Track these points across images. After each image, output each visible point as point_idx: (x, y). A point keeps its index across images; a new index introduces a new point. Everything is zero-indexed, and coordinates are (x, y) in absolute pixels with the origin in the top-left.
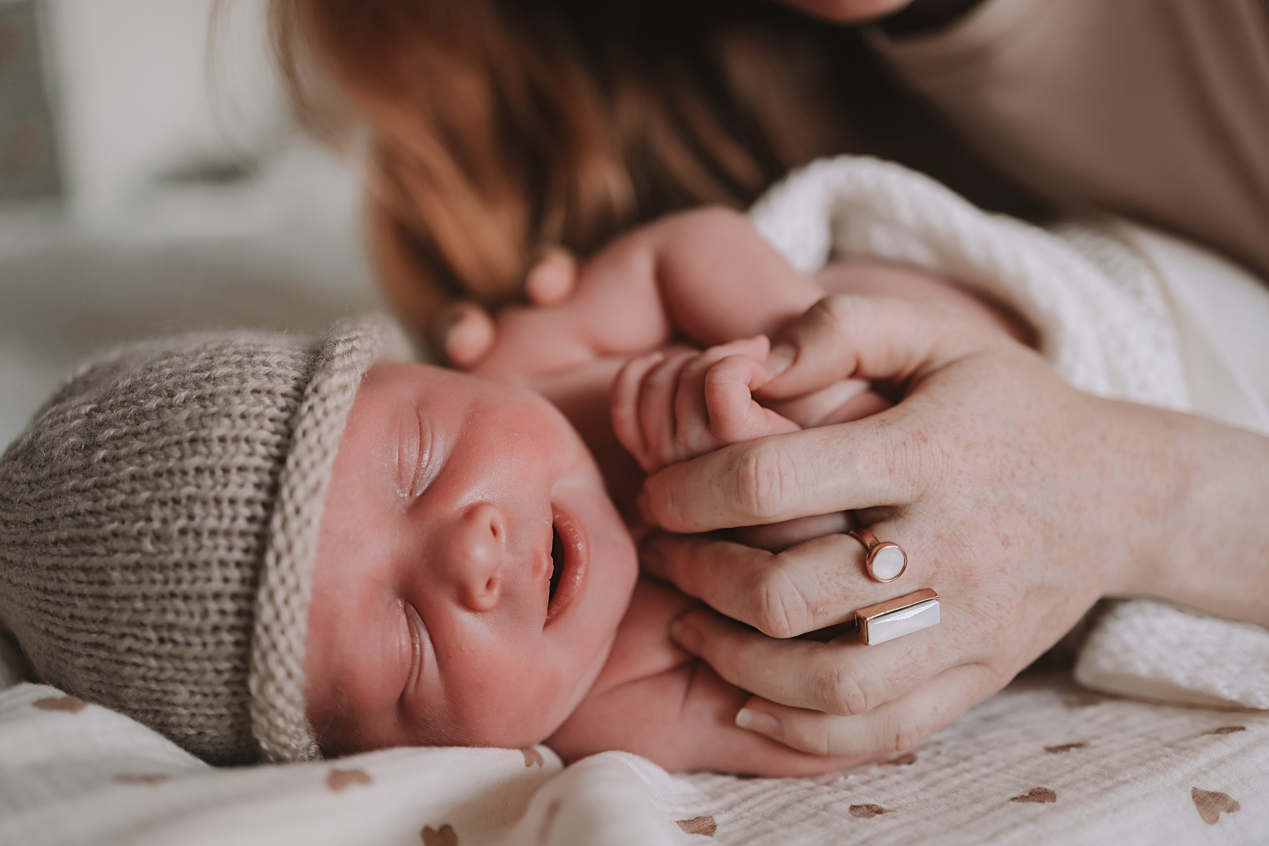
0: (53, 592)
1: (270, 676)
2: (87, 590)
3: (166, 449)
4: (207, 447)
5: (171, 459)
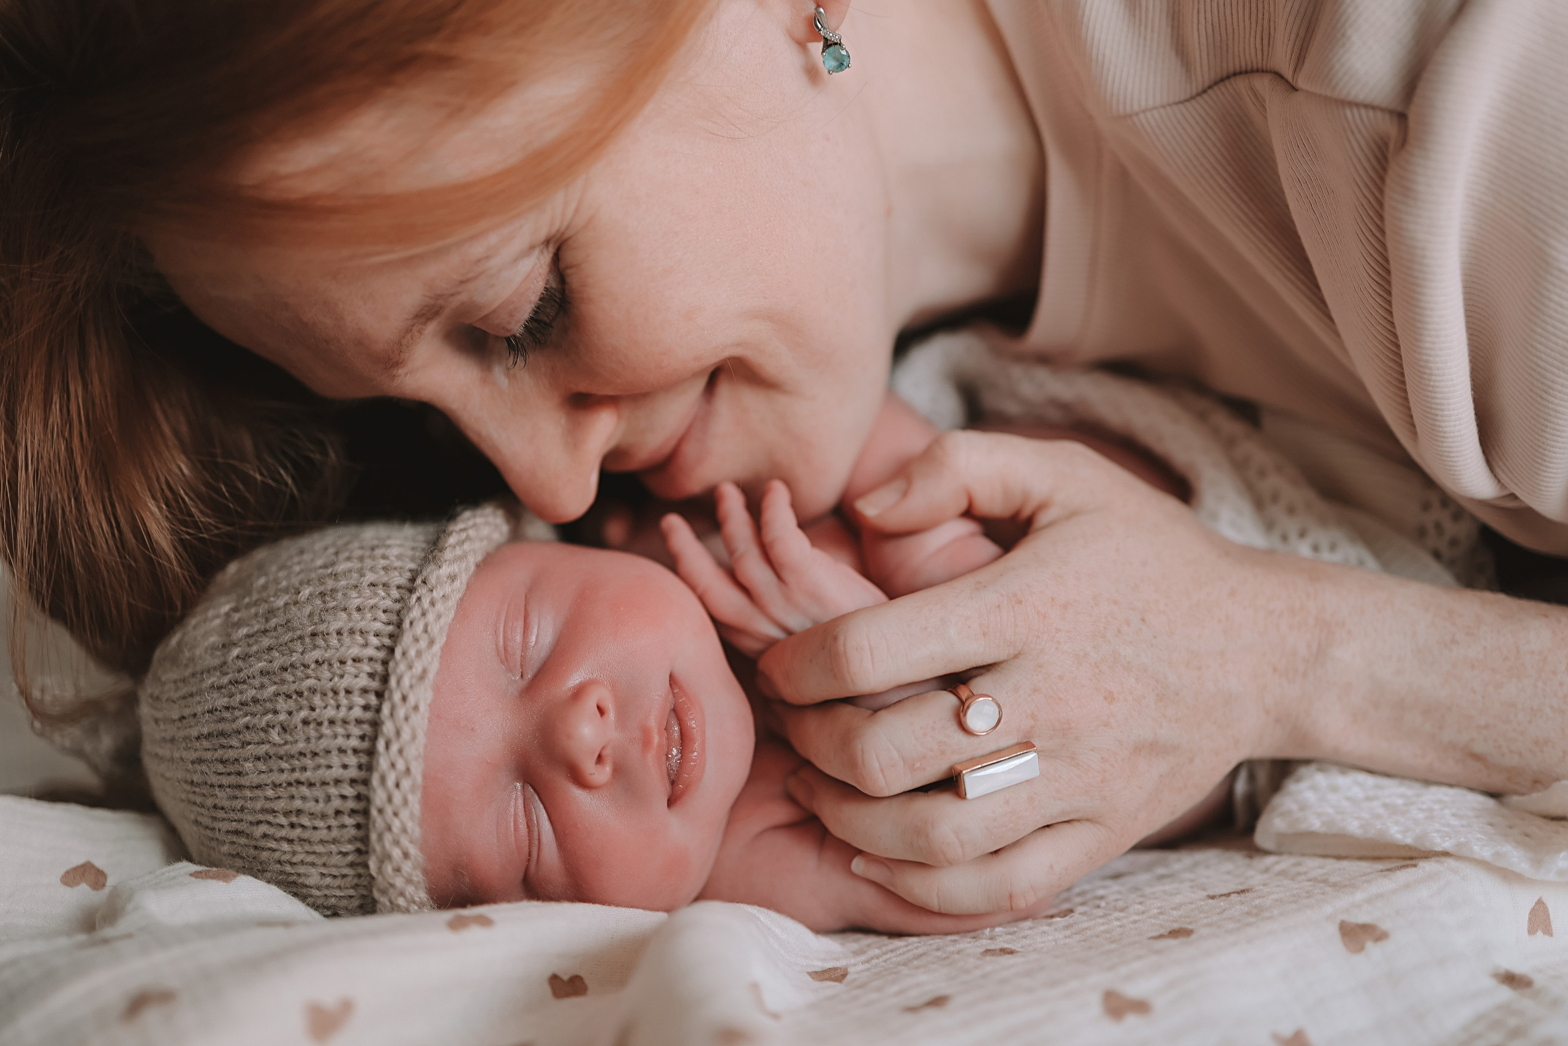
0: (198, 785)
1: (387, 857)
2: (225, 780)
3: (290, 645)
4: (325, 641)
5: (294, 654)
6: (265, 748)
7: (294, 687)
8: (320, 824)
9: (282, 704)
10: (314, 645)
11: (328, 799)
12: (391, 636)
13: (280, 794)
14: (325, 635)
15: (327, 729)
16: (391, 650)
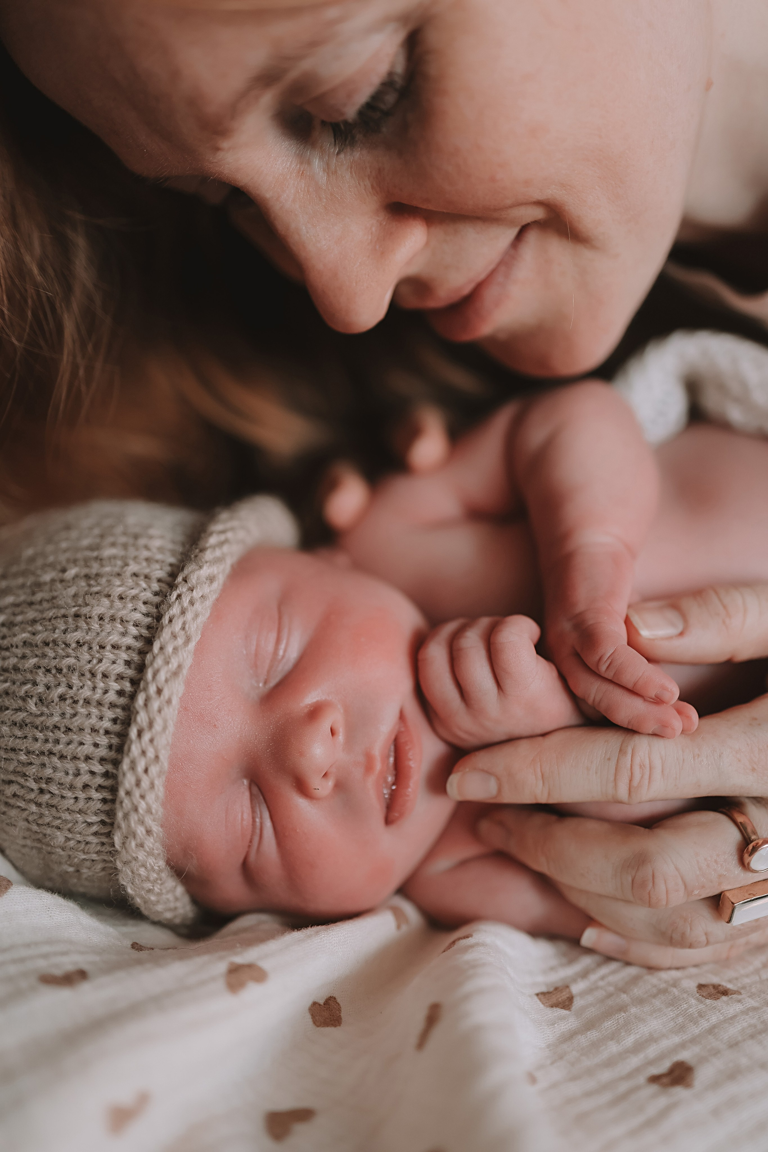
3: (53, 622)
4: (87, 624)
5: (57, 631)
6: (21, 715)
7: (54, 663)
8: (69, 794)
9: (41, 678)
10: (77, 626)
11: (77, 774)
12: (149, 627)
15: (82, 707)
16: (149, 642)
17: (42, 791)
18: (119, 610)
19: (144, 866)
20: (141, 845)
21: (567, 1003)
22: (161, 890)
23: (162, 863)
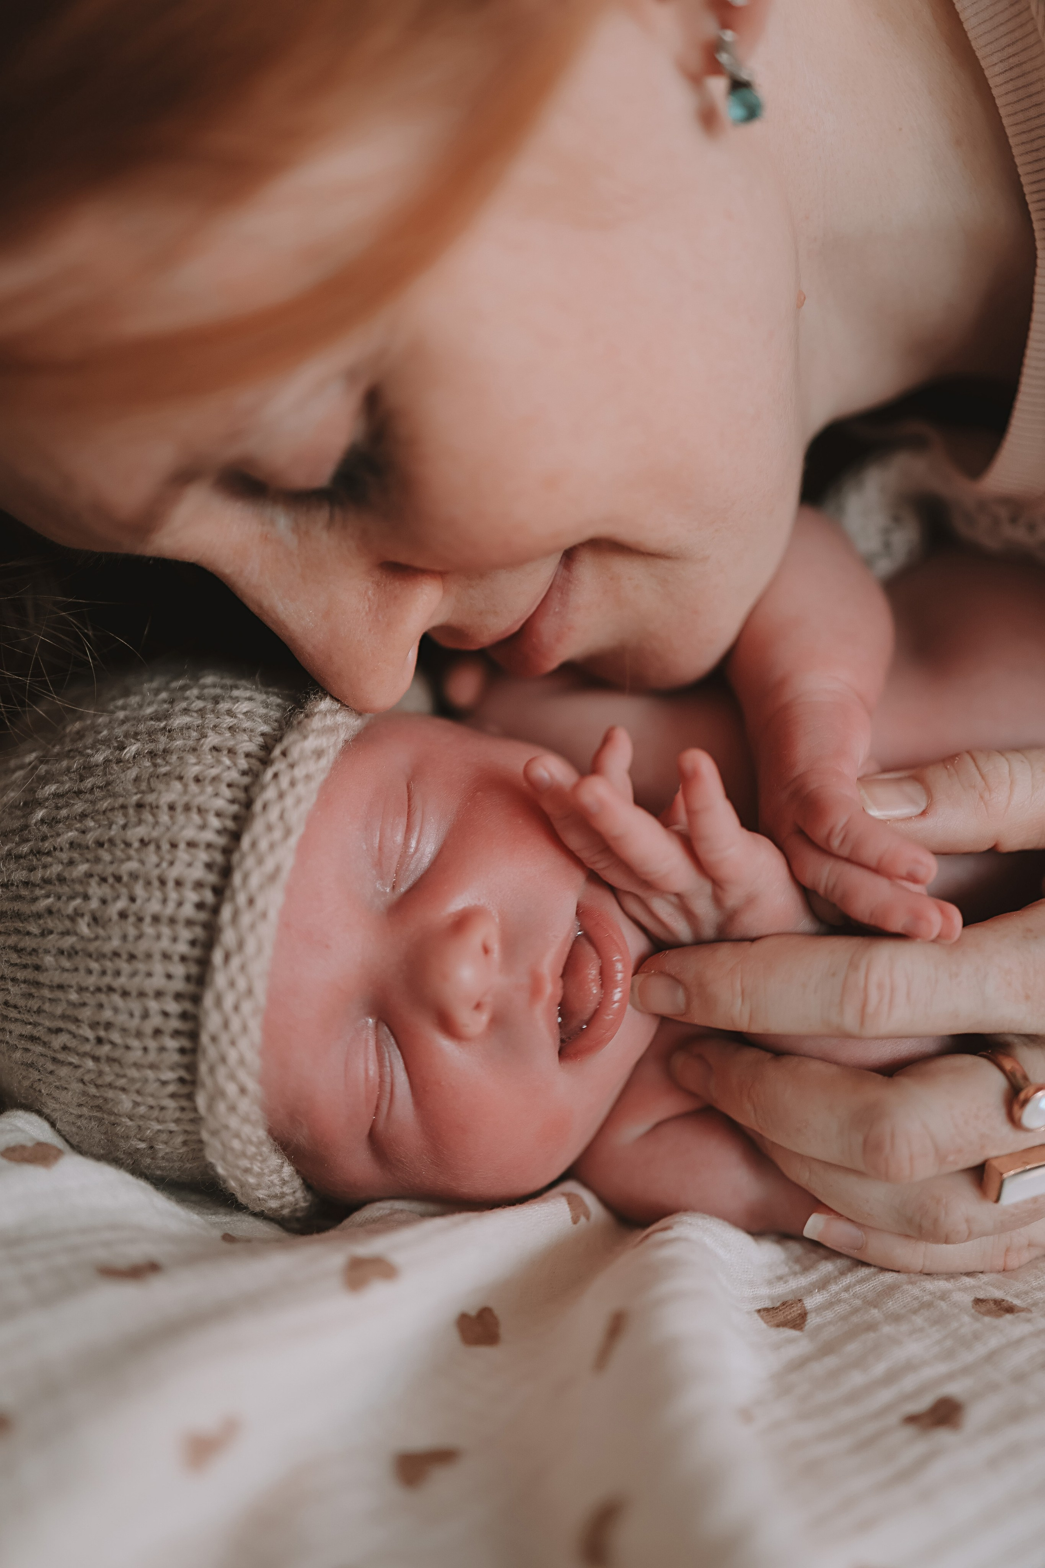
3: (109, 814)
4: (154, 815)
5: (114, 827)
6: (70, 941)
7: (110, 869)
8: (135, 1043)
9: (95, 890)
10: (140, 819)
11: (145, 1015)
12: (236, 818)
13: (87, 1000)
14: (154, 808)
15: (149, 926)
16: (236, 836)
17: (100, 1041)
18: (194, 796)
19: (237, 1136)
20: (232, 1109)
21: (798, 1322)
22: (262, 1169)
23: (262, 1133)
